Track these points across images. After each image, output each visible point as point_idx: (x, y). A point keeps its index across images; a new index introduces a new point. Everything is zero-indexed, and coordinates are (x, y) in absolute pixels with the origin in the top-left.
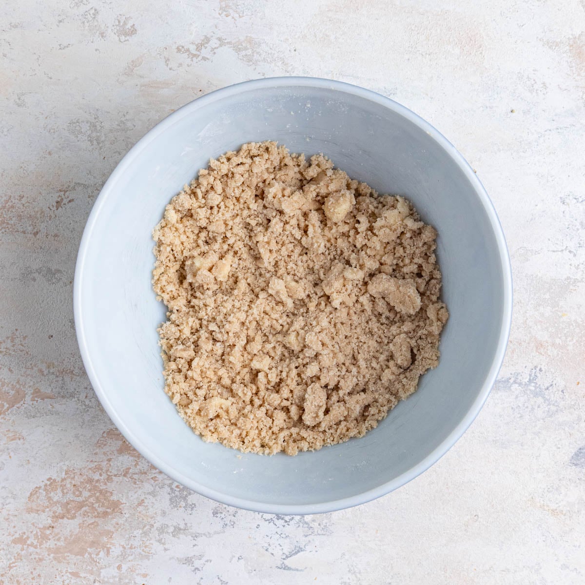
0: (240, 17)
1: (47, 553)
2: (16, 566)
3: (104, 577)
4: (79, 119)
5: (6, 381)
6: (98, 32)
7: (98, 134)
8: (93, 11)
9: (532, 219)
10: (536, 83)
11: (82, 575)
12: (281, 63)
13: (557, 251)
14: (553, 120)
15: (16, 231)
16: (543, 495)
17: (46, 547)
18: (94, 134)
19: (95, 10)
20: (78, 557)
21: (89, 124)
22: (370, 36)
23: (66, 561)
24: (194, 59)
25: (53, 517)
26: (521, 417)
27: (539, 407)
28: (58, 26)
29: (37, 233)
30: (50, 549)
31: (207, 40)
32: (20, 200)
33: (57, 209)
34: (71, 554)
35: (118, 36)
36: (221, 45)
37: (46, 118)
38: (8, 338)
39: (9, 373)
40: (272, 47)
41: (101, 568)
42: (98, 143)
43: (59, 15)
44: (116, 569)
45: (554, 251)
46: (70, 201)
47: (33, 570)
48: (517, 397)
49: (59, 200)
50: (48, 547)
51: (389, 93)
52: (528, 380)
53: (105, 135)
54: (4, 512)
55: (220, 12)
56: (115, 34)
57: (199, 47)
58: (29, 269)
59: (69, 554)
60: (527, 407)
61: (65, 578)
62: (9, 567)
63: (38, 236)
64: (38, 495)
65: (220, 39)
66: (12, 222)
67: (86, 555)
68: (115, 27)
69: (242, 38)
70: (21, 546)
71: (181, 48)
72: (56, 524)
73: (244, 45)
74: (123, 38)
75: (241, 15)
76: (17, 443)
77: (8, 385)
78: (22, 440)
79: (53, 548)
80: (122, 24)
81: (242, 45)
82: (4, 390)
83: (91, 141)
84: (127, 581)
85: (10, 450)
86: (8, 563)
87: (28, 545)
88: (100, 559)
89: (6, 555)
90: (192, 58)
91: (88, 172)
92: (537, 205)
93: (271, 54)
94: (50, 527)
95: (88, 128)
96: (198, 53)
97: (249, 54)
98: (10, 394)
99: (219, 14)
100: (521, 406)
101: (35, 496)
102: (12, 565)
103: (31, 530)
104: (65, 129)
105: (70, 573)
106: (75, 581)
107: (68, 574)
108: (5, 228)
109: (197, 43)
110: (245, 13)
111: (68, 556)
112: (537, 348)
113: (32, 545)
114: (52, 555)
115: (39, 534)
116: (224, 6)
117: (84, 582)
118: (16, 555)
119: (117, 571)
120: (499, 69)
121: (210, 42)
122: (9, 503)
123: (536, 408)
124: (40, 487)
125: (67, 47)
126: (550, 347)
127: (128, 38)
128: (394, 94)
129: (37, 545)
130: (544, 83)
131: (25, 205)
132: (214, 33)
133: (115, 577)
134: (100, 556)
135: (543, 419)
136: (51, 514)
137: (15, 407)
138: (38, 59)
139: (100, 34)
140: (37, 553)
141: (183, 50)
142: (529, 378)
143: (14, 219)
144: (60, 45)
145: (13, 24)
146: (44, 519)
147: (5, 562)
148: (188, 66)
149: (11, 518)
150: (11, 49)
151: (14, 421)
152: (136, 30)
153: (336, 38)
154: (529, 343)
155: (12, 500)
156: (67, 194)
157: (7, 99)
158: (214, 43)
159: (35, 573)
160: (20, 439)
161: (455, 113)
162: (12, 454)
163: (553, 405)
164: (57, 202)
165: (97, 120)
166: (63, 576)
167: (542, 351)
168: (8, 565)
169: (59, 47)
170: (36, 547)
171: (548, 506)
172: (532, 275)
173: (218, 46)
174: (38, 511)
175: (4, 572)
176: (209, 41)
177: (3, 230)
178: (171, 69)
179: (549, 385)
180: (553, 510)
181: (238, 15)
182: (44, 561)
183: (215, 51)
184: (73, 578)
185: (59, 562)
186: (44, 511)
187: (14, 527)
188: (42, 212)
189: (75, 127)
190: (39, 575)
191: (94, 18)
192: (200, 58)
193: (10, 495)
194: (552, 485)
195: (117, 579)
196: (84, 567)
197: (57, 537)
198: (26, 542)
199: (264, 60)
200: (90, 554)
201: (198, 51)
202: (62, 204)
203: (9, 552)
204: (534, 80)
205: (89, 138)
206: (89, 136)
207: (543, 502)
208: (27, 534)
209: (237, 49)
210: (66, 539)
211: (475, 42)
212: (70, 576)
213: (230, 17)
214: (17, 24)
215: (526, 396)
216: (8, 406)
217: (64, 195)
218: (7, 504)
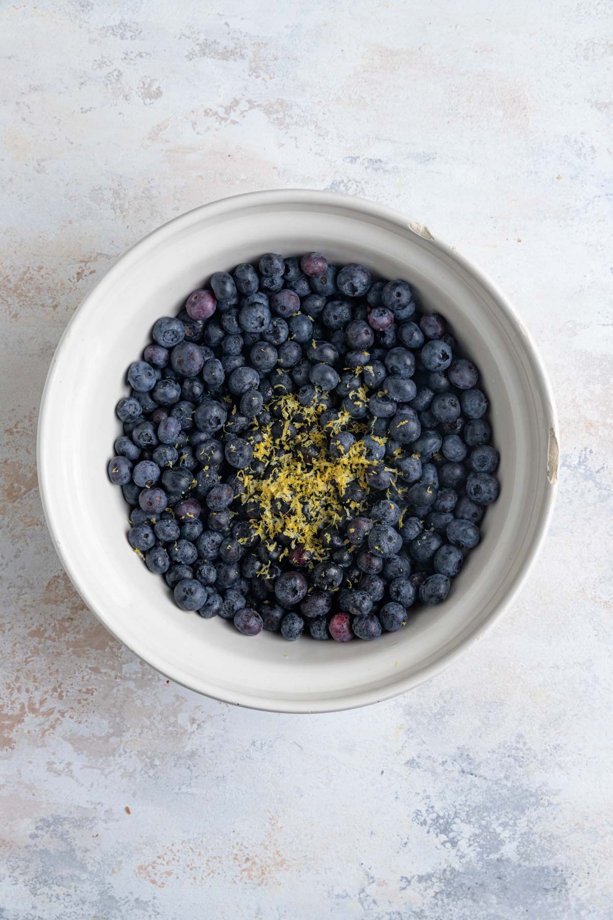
0: (271, 78)
1: (65, 647)
2: (32, 661)
3: (126, 673)
4: (101, 186)
5: (23, 463)
6: (122, 95)
7: (122, 202)
8: (116, 73)
9: (580, 291)
10: (584, 146)
11: (103, 670)
12: (314, 126)
13: (608, 325)
14: (603, 186)
15: (35, 304)
16: (594, 586)
17: (65, 641)
18: (118, 202)
19: (119, 71)
20: (99, 651)
21: (112, 192)
22: (407, 98)
23: (86, 656)
24: (223, 122)
25: (72, 609)
26: (570, 502)
27: (589, 491)
28: (80, 88)
29: (56, 306)
30: (68, 641)
31: (236, 102)
32: (39, 271)
33: (78, 281)
34: (91, 648)
35: (143, 99)
36: (251, 108)
37: (67, 185)
38: (25, 417)
39: (26, 454)
40: (304, 110)
41: (124, 663)
42: (122, 212)
43: (81, 77)
44: (139, 664)
45: (604, 325)
46: (91, 273)
47: (50, 665)
48: (565, 481)
49: (80, 271)
50: (66, 640)
51: (428, 158)
52: (577, 462)
53: (129, 203)
54: (21, 603)
55: (250, 73)
56: (139, 96)
57: (228, 110)
58: (48, 345)
59: (88, 648)
60: (577, 491)
61: (85, 673)
62: (25, 662)
63: (57, 310)
64: (56, 584)
65: (249, 102)
66: (31, 295)
67: (107, 649)
68: (140, 89)
69: (273, 101)
70: (38, 639)
71: (209, 111)
72: (75, 615)
73: (275, 107)
74: (148, 101)
75: (272, 76)
76: (34, 529)
77: (25, 467)
78: (40, 526)
79: (72, 642)
80: (146, 86)
81: (273, 108)
82: (21, 472)
83: (114, 209)
84: (150, 677)
85: (27, 537)
86: (24, 657)
87: (46, 638)
88: (122, 653)
89: (22, 648)
90: (220, 121)
91: (111, 241)
92: (585, 276)
93: (304, 116)
94: (69, 619)
95: (111, 196)
96: (226, 116)
97: (280, 117)
98: (28, 477)
99: (249, 75)
100: (569, 489)
101: (54, 586)
102: (28, 660)
103: (48, 622)
104: (86, 196)
105: (90, 668)
106: (95, 677)
107: (88, 669)
108: (22, 301)
109: (225, 106)
110: (276, 75)
111: (88, 650)
112: (587, 428)
113: (50, 638)
114: (71, 649)
115: (58, 626)
116: (254, 67)
117: (104, 678)
118: (33, 649)
119: (140, 666)
120: (545, 132)
121: (240, 105)
122: (26, 593)
123: (587, 492)
124: (58, 577)
125: (90, 110)
126: (600, 428)
127: (152, 101)
128: (433, 159)
129: (55, 638)
130: (592, 147)
131: (44, 277)
132: (243, 95)
133: (136, 673)
134: (122, 650)
135: (594, 504)
136: (70, 605)
137: (32, 491)
138: (58, 123)
139: (123, 96)
140: (55, 646)
141: (211, 113)
142: (578, 459)
143: (32, 291)
144: (82, 108)
145: (32, 87)
146: (63, 611)
147: (21, 657)
148: (216, 130)
149: (28, 609)
150: (30, 112)
151: (31, 506)
152: (161, 93)
153: (372, 100)
154: (578, 423)
155: (28, 590)
156: (89, 264)
157: (26, 165)
158: (243, 106)
159: (53, 668)
160: (37, 525)
161: (498, 179)
162: (29, 541)
163: (605, 489)
164: (78, 274)
165: (120, 187)
166: (82, 671)
167: (592, 430)
168: (24, 660)
169: (81, 111)
170: (54, 640)
171: (600, 598)
172: (581, 351)
173: (248, 109)
174: (56, 601)
175: (19, 668)
176: (238, 104)
177: (21, 303)
178: (198, 133)
179: (600, 468)
180: (605, 602)
181: (268, 77)
182: (62, 656)
183: (245, 114)
184: (93, 673)
185: (79, 656)
186: (62, 602)
187: (31, 618)
188: (62, 284)
189: (98, 195)
190: (57, 671)
191: (118, 80)
192: (229, 121)
193: (26, 585)
194: (604, 575)
195: (140, 675)
196: (105, 661)
197: (76, 630)
198: (44, 635)
199: (296, 123)
200: (111, 648)
201: (227, 114)
202: (83, 275)
203: (26, 645)
204: (582, 144)
205: (112, 206)
206: (112, 204)
207: (594, 594)
208: (44, 626)
209: (268, 111)
210: (86, 631)
211: (519, 103)
212: (90, 672)
213: (260, 79)
214: (36, 87)
215: (575, 479)
216: (25, 489)
217: (85, 266)
218: (23, 594)
